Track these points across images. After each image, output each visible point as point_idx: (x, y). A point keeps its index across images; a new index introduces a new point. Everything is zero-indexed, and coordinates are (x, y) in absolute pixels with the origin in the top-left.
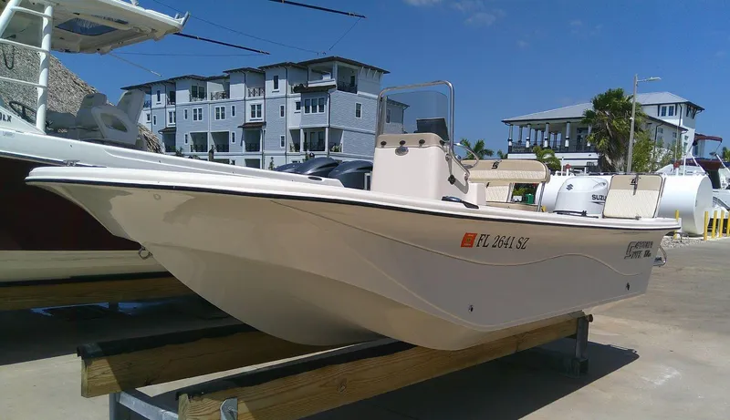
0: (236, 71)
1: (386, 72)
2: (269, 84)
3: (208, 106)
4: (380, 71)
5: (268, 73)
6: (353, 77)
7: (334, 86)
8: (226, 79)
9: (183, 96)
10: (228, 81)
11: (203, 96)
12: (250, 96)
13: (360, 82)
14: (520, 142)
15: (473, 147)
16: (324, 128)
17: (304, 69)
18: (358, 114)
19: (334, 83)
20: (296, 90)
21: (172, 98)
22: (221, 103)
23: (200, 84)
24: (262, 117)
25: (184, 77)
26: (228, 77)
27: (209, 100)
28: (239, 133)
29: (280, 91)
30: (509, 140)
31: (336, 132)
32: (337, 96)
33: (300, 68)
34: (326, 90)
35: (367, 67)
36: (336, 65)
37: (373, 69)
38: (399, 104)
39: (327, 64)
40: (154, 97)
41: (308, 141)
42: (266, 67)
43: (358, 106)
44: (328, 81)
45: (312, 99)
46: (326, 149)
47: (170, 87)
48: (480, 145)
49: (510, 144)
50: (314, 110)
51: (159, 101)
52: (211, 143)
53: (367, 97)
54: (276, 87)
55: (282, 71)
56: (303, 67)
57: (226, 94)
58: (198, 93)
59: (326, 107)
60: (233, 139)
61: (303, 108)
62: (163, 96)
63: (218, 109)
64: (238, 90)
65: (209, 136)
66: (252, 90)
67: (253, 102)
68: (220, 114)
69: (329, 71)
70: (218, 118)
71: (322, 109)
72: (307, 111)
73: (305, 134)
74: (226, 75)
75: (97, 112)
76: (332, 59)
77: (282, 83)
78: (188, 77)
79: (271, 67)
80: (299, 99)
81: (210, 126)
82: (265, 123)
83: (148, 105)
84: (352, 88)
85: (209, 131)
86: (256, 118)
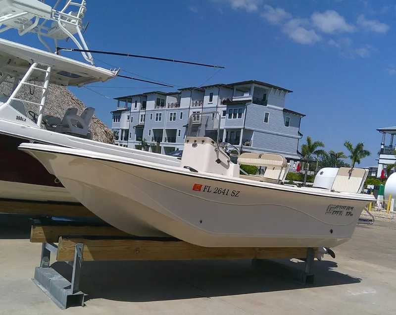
0: (186, 89)
1: (289, 92)
2: (207, 98)
3: (166, 112)
4: (285, 91)
5: (207, 91)
6: (265, 95)
7: (250, 101)
8: (178, 95)
9: (151, 104)
10: (180, 95)
11: (163, 105)
12: (193, 106)
13: (269, 98)
14: (391, 146)
15: (354, 147)
16: (241, 129)
17: (232, 89)
18: (266, 120)
19: (251, 98)
20: (223, 103)
21: (144, 106)
22: (174, 110)
23: (162, 97)
24: (200, 121)
25: (152, 93)
26: (181, 93)
27: (167, 108)
28: (183, 130)
29: (214, 103)
30: (382, 144)
31: (248, 133)
32: (252, 107)
33: (229, 88)
34: (244, 103)
35: (275, 88)
36: (253, 86)
37: (280, 89)
38: (297, 114)
39: (248, 86)
40: (133, 104)
41: (229, 137)
42: (206, 87)
43: (267, 114)
44: (247, 97)
45: (234, 108)
46: (240, 144)
47: (143, 99)
48: (359, 147)
49: (382, 147)
50: (235, 117)
51: (136, 108)
52: (165, 135)
53: (274, 109)
54: (211, 100)
55: (216, 90)
56: (231, 87)
57: (178, 105)
58: (160, 103)
59: (243, 115)
60: (179, 134)
61: (227, 115)
62: (139, 104)
63: (171, 114)
64: (186, 102)
65: (164, 132)
66: (195, 102)
67: (194, 110)
68: (173, 118)
69: (247, 90)
70: (171, 120)
71: (240, 116)
72: (230, 117)
73: (227, 132)
74: (179, 92)
75: (69, 118)
76: (251, 82)
77: (215, 98)
78: (155, 93)
79: (209, 87)
80: (225, 109)
81: (165, 125)
82: (200, 125)
83: (129, 110)
84: (263, 102)
85: (165, 128)
86: (196, 121)
